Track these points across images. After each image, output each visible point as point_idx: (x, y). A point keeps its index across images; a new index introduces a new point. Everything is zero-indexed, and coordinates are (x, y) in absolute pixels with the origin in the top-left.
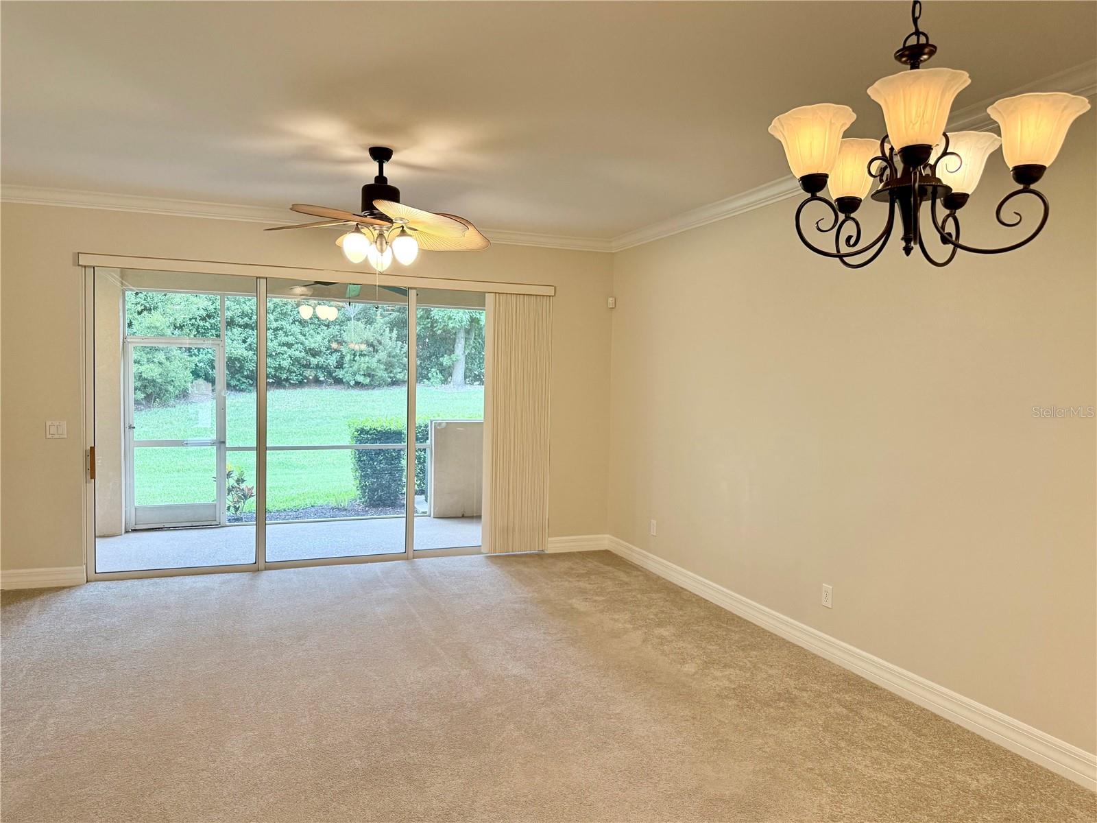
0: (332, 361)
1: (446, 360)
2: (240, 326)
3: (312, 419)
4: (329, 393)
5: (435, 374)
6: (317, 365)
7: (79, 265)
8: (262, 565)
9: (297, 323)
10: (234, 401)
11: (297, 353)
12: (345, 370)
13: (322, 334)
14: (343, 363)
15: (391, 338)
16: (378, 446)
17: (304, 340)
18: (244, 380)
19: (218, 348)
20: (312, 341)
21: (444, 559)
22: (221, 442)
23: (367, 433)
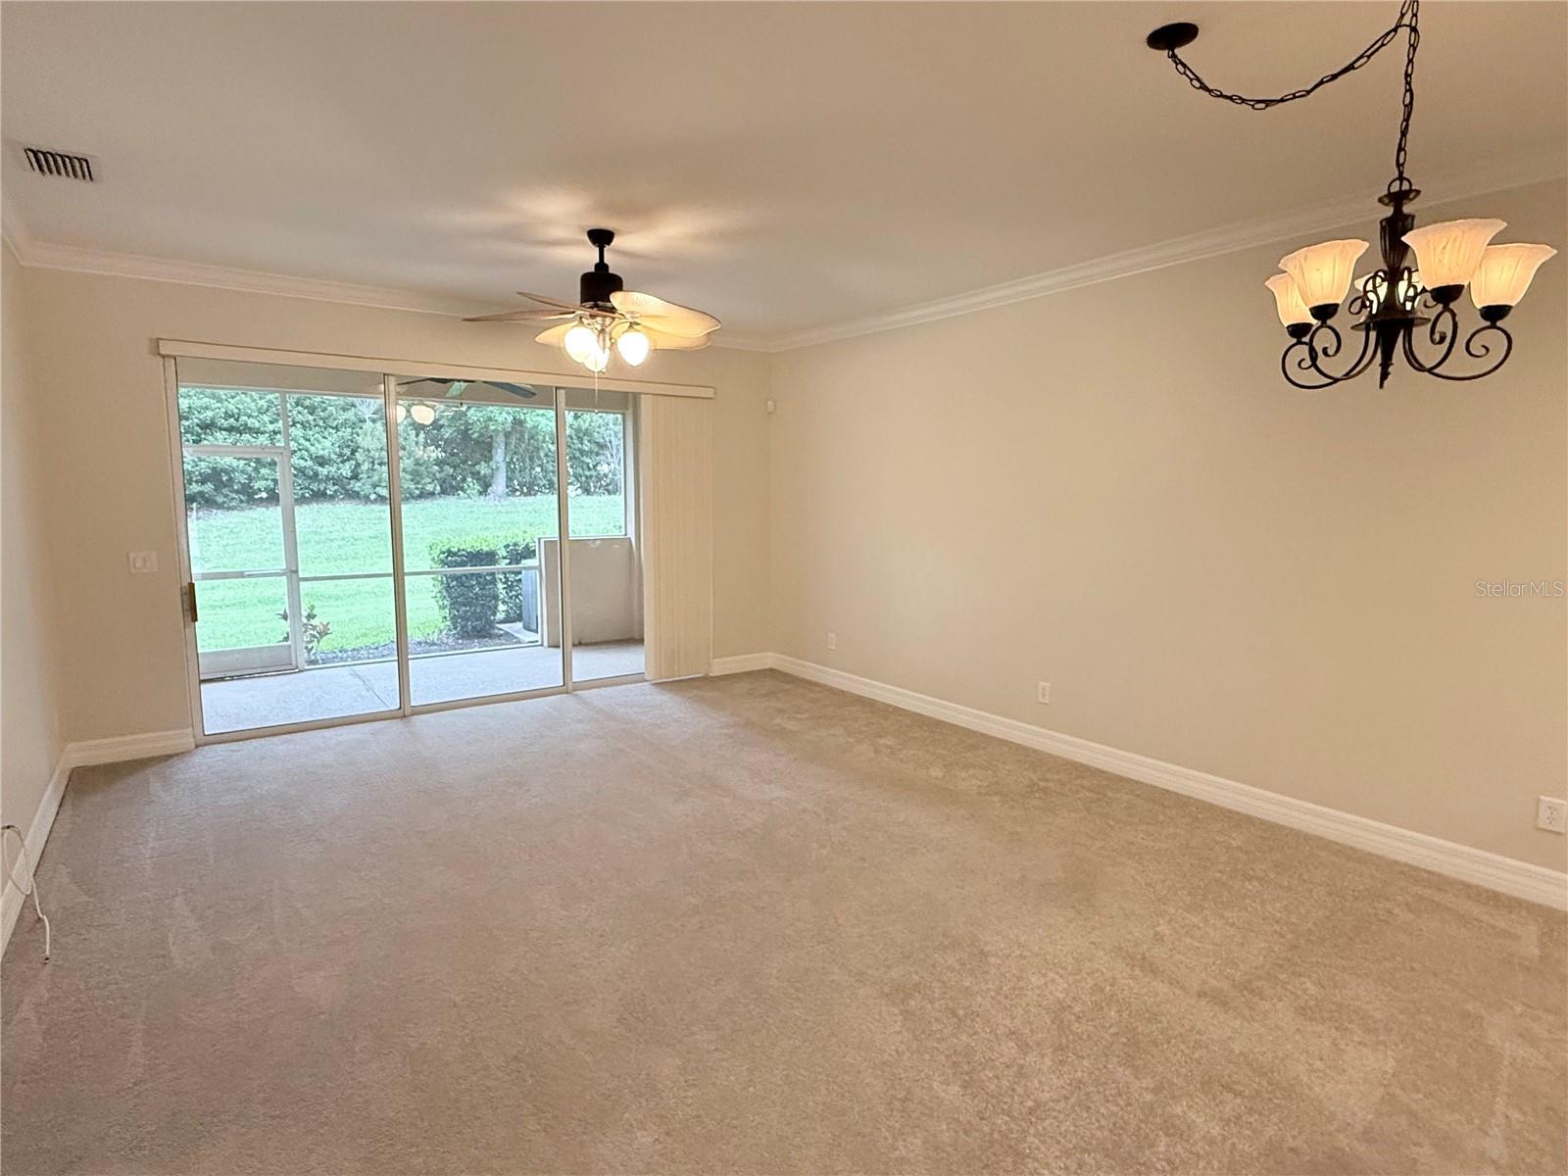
0: (346, 470)
1: (483, 469)
2: (225, 430)
3: (332, 540)
4: (344, 508)
5: (471, 484)
6: (327, 476)
7: (159, 354)
8: (408, 711)
9: (298, 425)
10: (225, 522)
11: (302, 463)
12: (362, 481)
13: (330, 438)
14: (358, 474)
15: (417, 443)
16: (469, 569)
17: (309, 446)
18: (234, 495)
19: (280, 457)
20: (320, 447)
21: (610, 689)
22: (292, 572)
23: (455, 554)
